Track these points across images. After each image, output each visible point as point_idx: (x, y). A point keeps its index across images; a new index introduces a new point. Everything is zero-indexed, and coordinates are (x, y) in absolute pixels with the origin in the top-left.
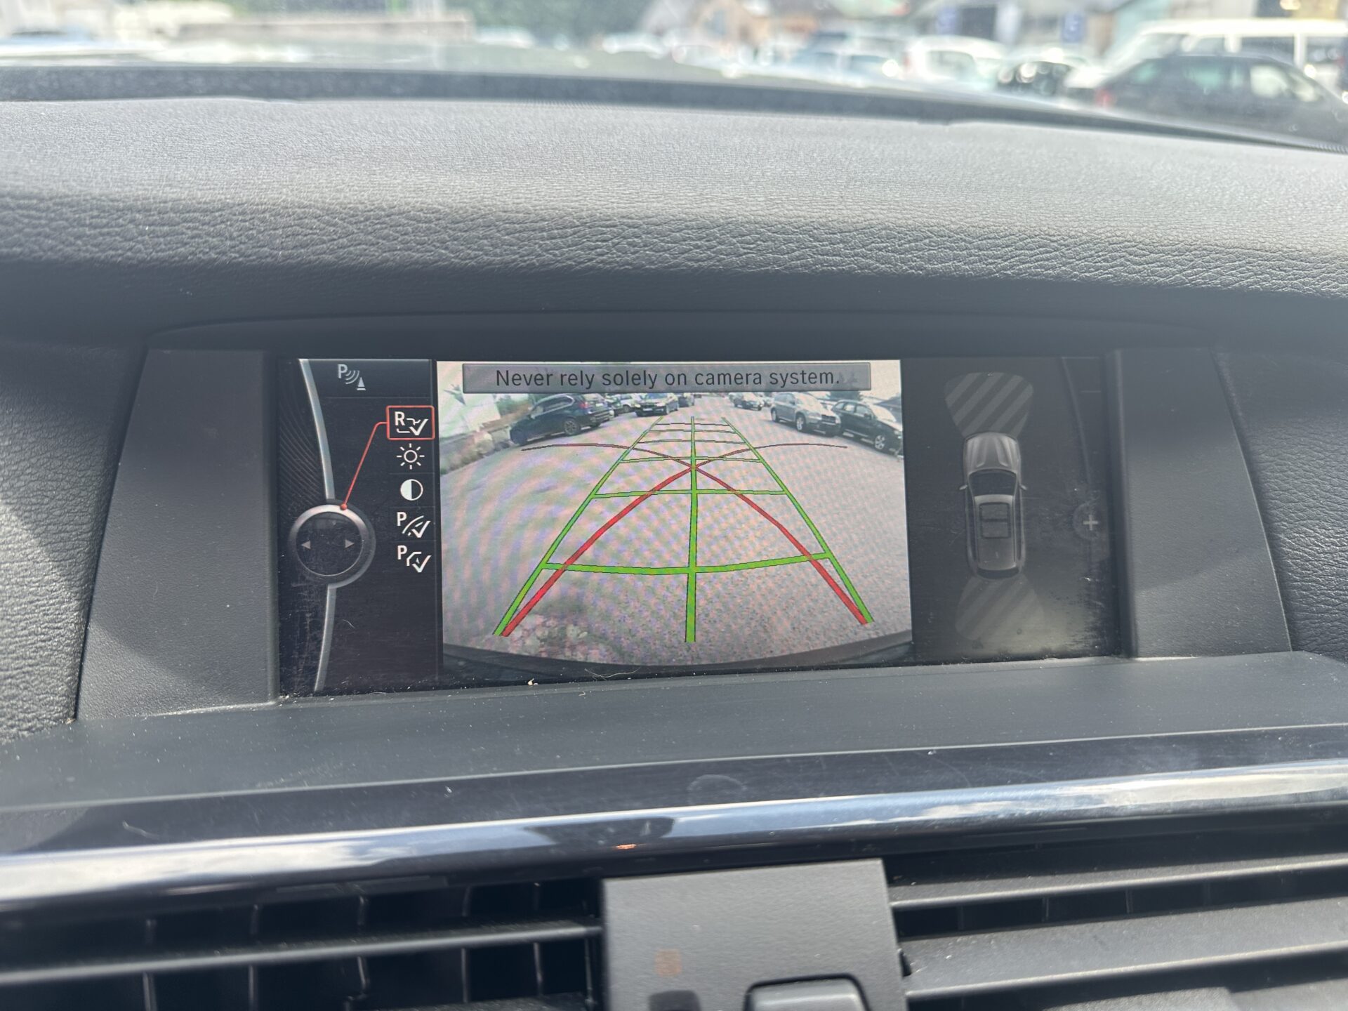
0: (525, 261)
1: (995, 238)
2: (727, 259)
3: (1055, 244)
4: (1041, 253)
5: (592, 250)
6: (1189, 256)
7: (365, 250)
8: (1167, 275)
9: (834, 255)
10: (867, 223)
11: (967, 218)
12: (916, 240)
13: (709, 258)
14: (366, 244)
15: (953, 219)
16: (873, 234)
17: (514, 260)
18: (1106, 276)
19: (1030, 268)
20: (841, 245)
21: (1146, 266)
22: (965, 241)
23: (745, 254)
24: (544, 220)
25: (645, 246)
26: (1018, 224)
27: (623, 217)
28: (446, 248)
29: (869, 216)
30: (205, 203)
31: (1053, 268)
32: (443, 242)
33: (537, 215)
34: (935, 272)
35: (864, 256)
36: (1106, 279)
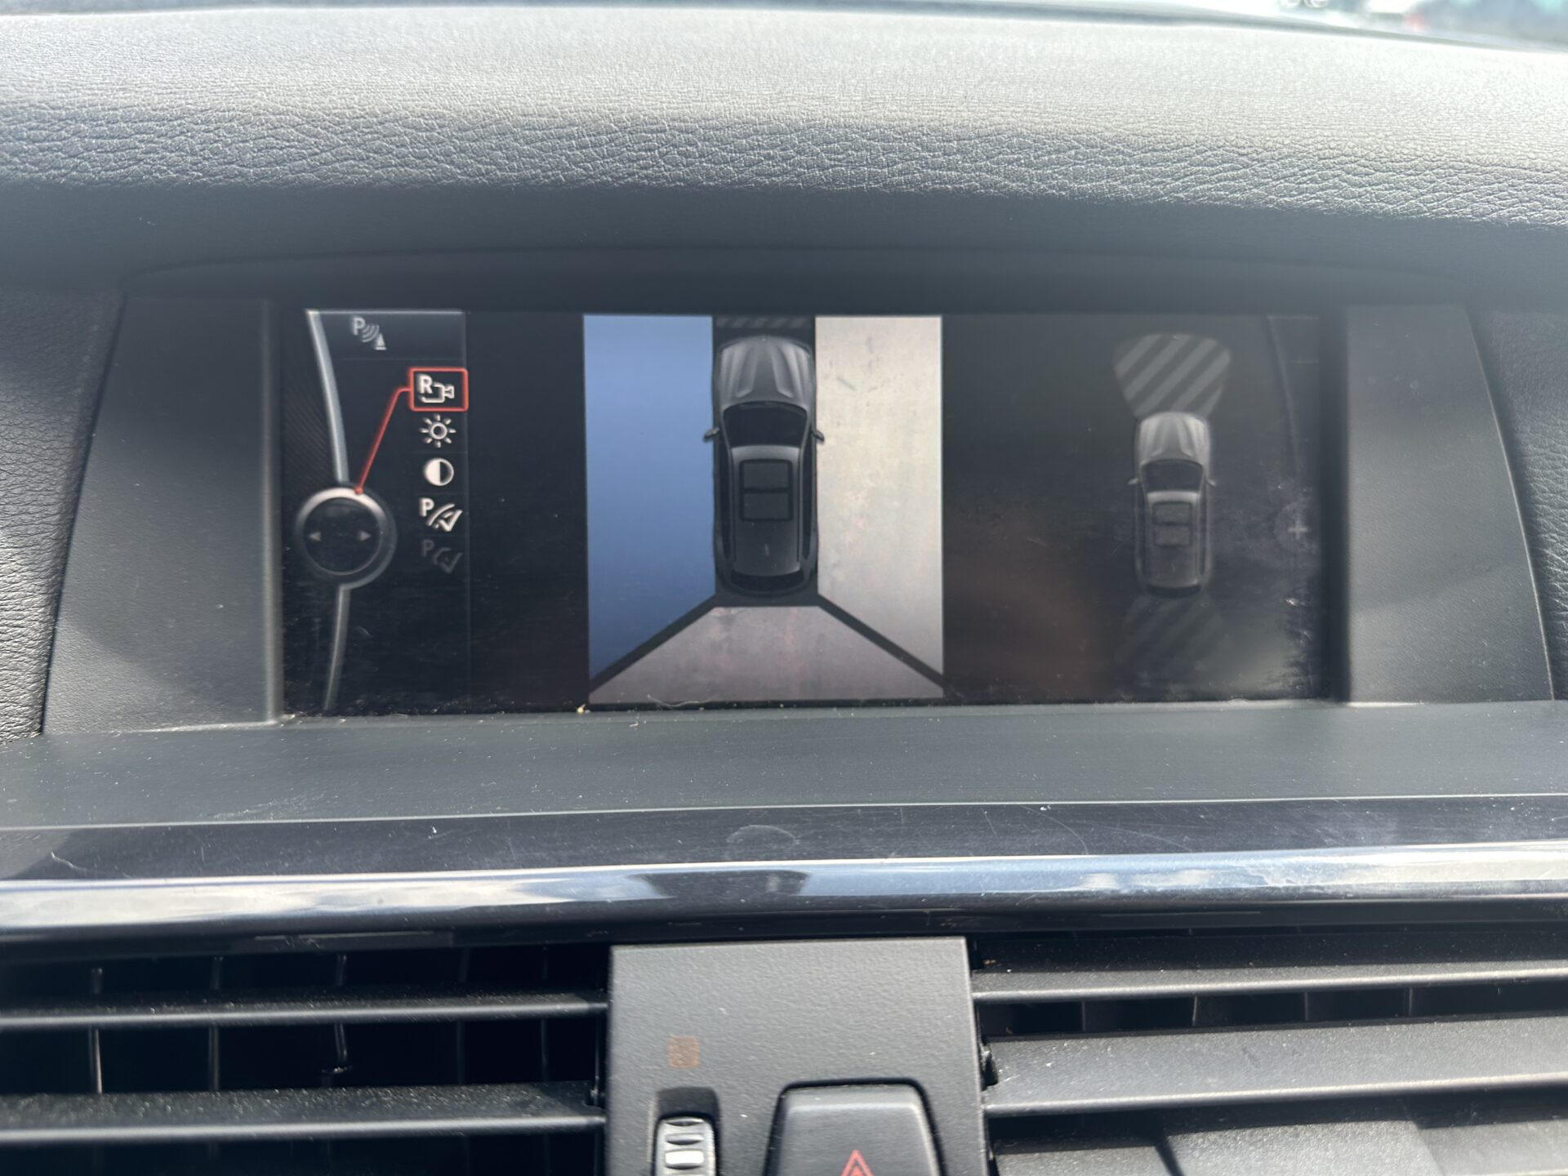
0: (548, 177)
1: (1163, 150)
2: (808, 174)
3: (1245, 159)
4: (1225, 170)
5: (633, 161)
6: (1430, 175)
7: (353, 166)
8: (1397, 201)
9: (949, 169)
10: (993, 128)
11: (1128, 123)
12: (1058, 151)
13: (785, 172)
14: (355, 159)
15: (1108, 125)
16: (1000, 142)
17: (536, 176)
18: (1313, 201)
19: (1210, 189)
20: (959, 157)
21: (1369, 189)
22: (1123, 153)
23: (832, 166)
24: (573, 124)
25: (700, 156)
26: (1196, 131)
27: (674, 120)
28: (452, 163)
29: (997, 119)
30: (162, 109)
31: (1242, 190)
32: (447, 154)
34: (1082, 193)
35: (990, 171)
36: (1314, 205)
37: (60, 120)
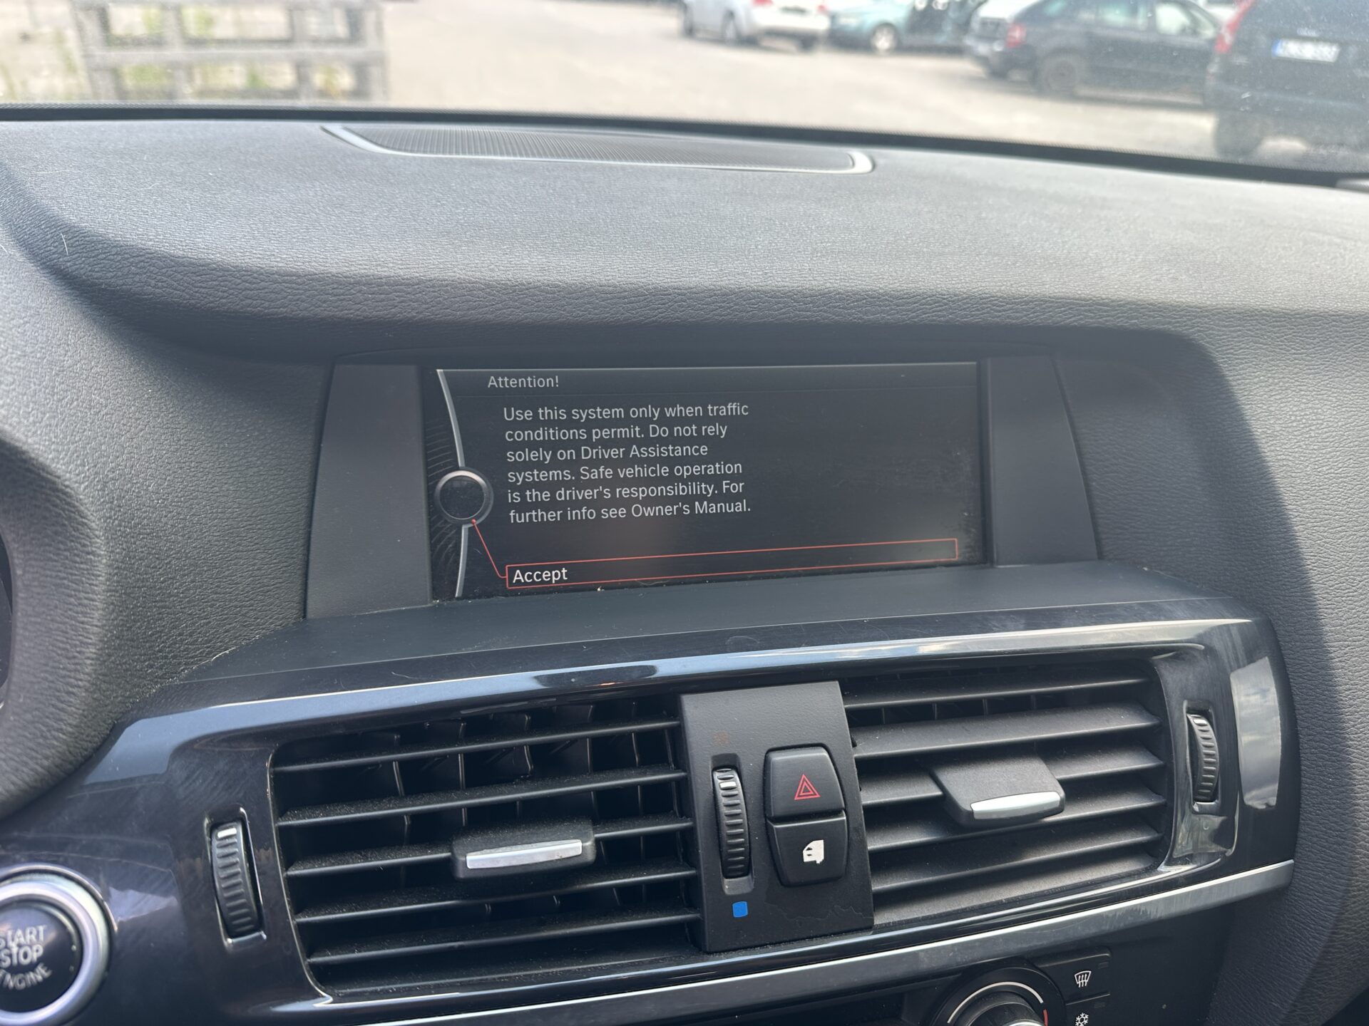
0: (613, 318)
1: (907, 298)
2: (739, 314)
3: (945, 301)
4: (937, 307)
5: (655, 310)
6: (1031, 305)
7: (513, 311)
8: (1017, 318)
9: (807, 311)
10: (827, 290)
11: (890, 284)
12: (857, 301)
13: (729, 314)
14: (514, 308)
15: (881, 286)
16: (831, 297)
17: (606, 317)
18: (977, 320)
19: (929, 317)
20: (811, 305)
21: (1004, 313)
22: (888, 300)
23: (751, 311)
24: (625, 291)
25: (689, 307)
26: (922, 288)
27: (675, 289)
28: (564, 310)
29: (828, 285)
30: (407, 279)
31: (944, 316)
32: (563, 306)
33: (621, 288)
34: (869, 320)
35: (825, 312)
36: (977, 322)
37: (350, 284)
